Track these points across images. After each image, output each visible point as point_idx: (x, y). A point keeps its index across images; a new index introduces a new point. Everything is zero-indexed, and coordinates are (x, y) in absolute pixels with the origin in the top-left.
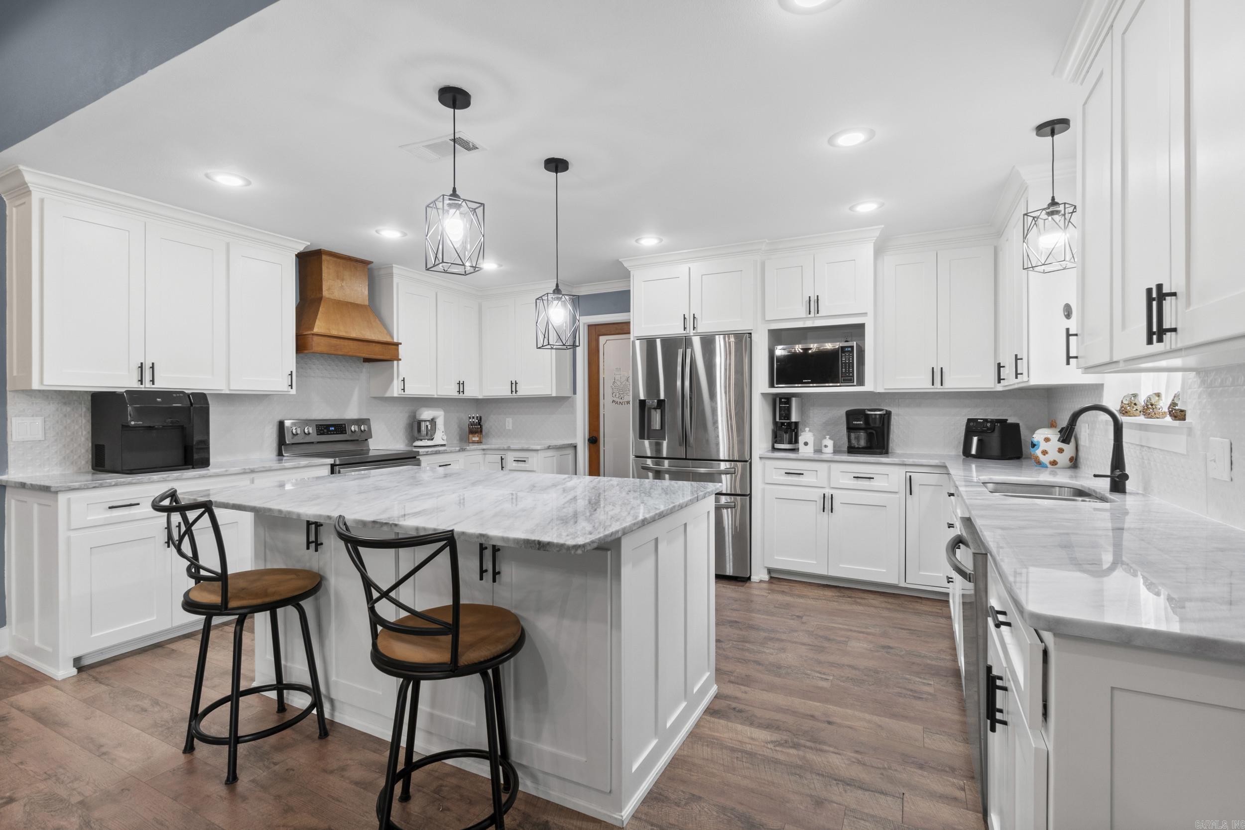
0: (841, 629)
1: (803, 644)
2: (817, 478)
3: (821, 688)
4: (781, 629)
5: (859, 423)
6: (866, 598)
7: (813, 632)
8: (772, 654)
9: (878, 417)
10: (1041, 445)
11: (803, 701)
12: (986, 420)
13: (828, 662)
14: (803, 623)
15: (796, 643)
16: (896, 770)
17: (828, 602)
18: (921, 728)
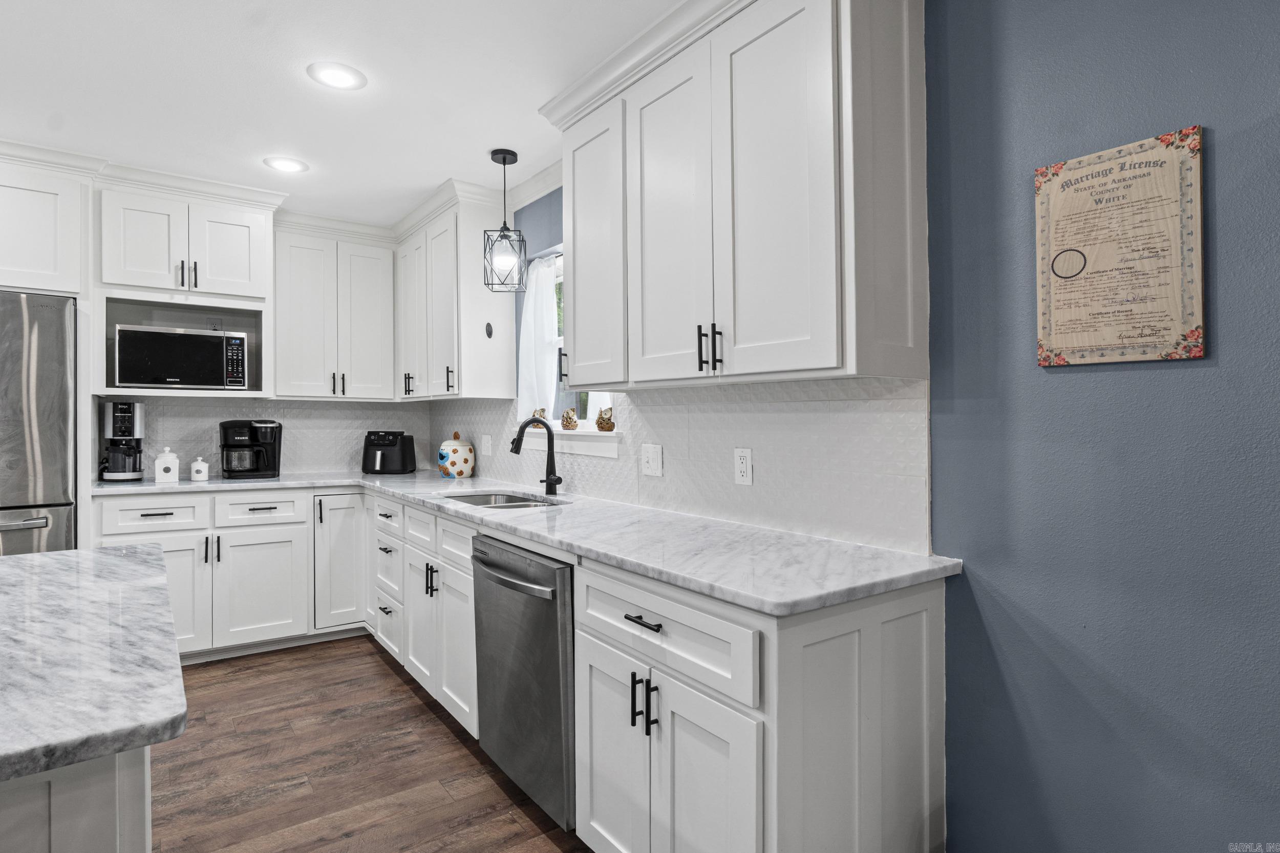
0: (267, 713)
1: (235, 753)
2: (194, 517)
3: (304, 798)
4: (185, 747)
5: (243, 438)
6: (270, 662)
7: (235, 731)
8: (201, 788)
9: (269, 430)
10: (450, 457)
11: (294, 827)
12: (388, 433)
13: (288, 761)
14: (212, 725)
15: (222, 756)
16: (452, 843)
17: (225, 685)
18: (437, 783)
